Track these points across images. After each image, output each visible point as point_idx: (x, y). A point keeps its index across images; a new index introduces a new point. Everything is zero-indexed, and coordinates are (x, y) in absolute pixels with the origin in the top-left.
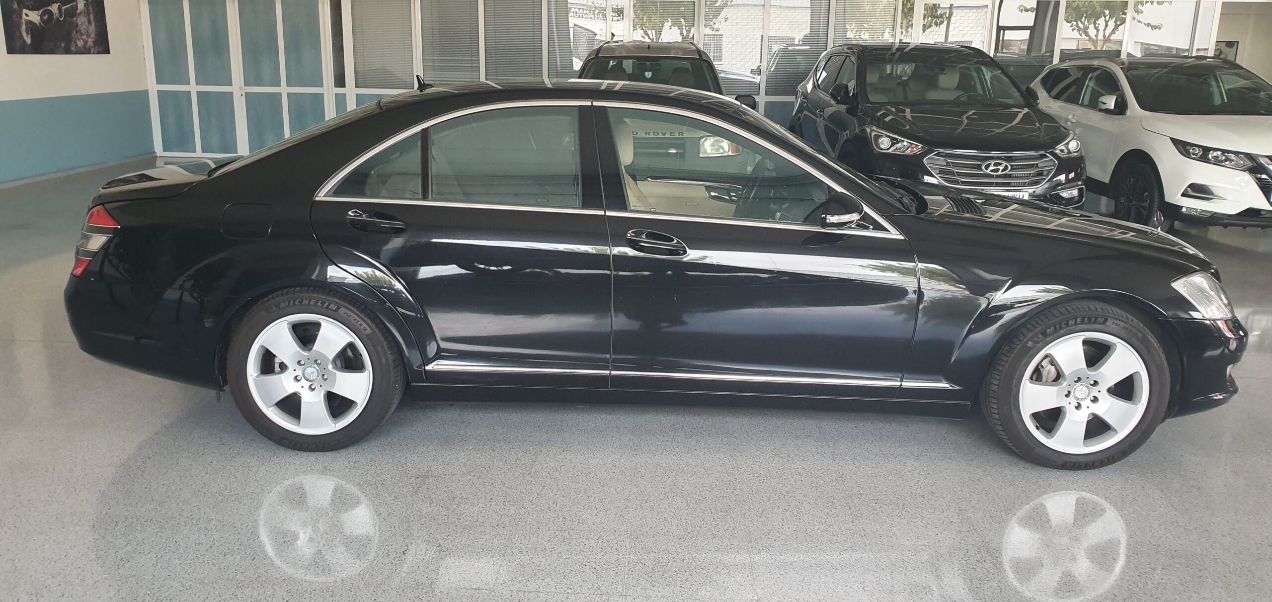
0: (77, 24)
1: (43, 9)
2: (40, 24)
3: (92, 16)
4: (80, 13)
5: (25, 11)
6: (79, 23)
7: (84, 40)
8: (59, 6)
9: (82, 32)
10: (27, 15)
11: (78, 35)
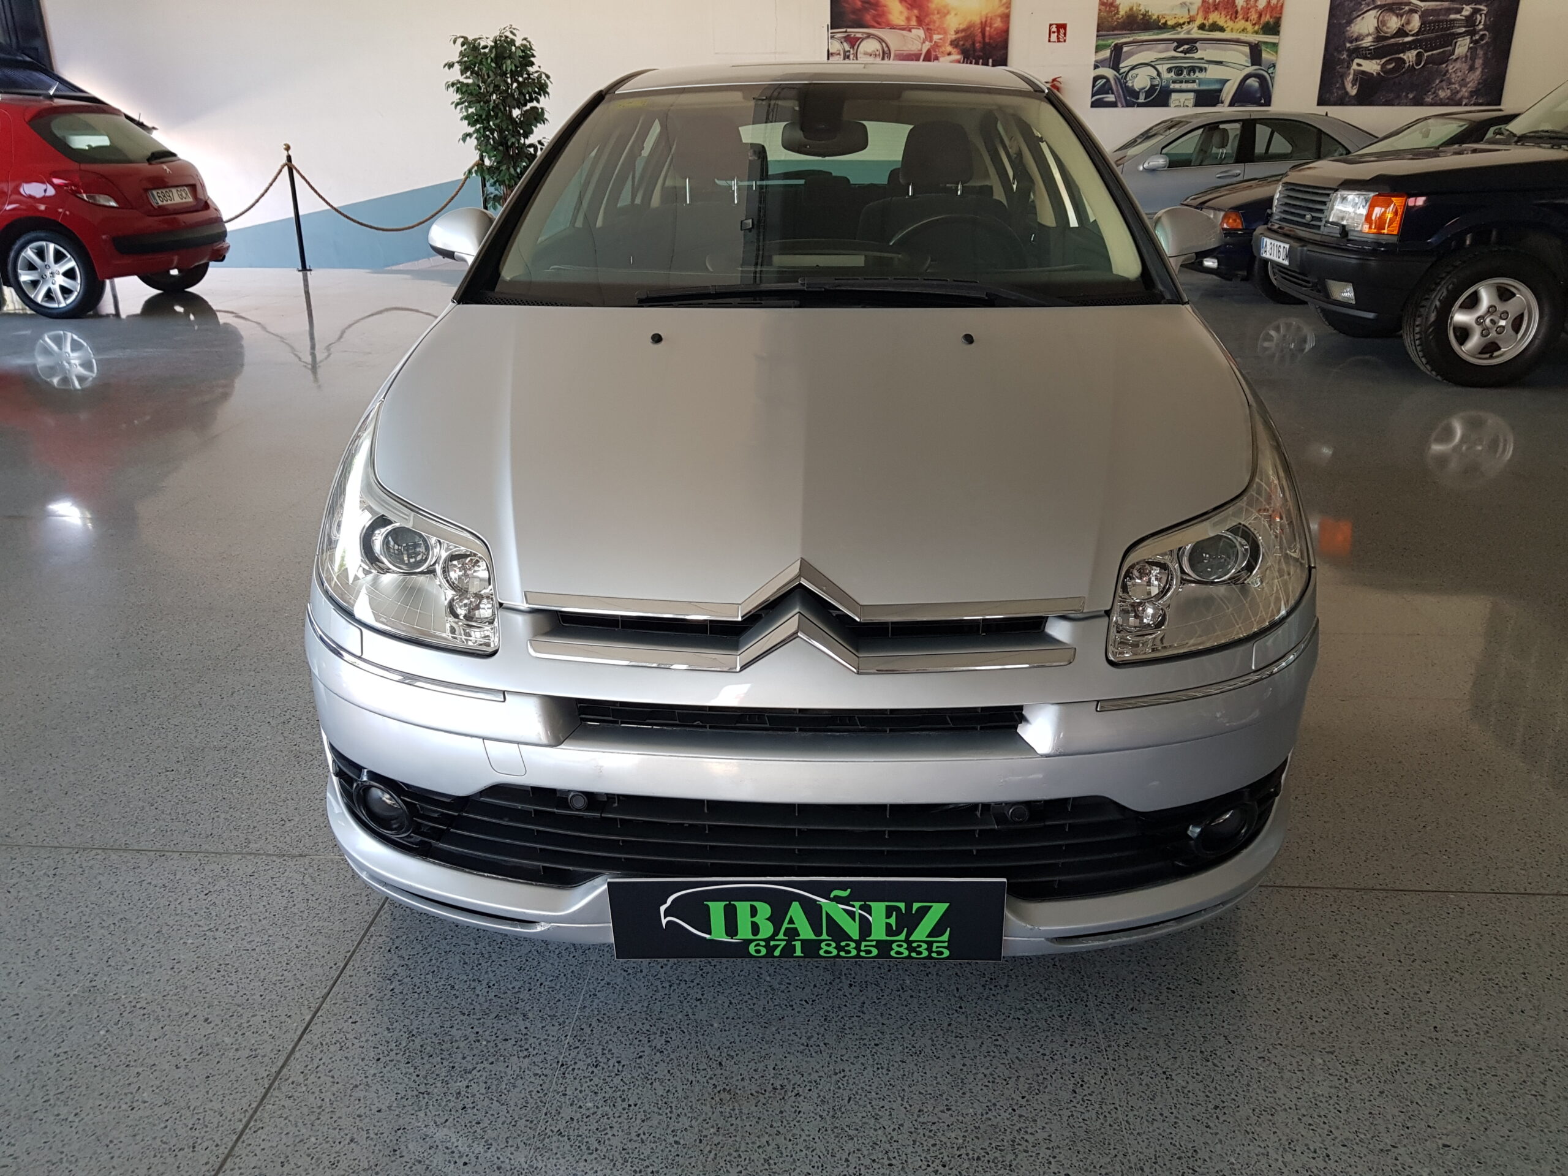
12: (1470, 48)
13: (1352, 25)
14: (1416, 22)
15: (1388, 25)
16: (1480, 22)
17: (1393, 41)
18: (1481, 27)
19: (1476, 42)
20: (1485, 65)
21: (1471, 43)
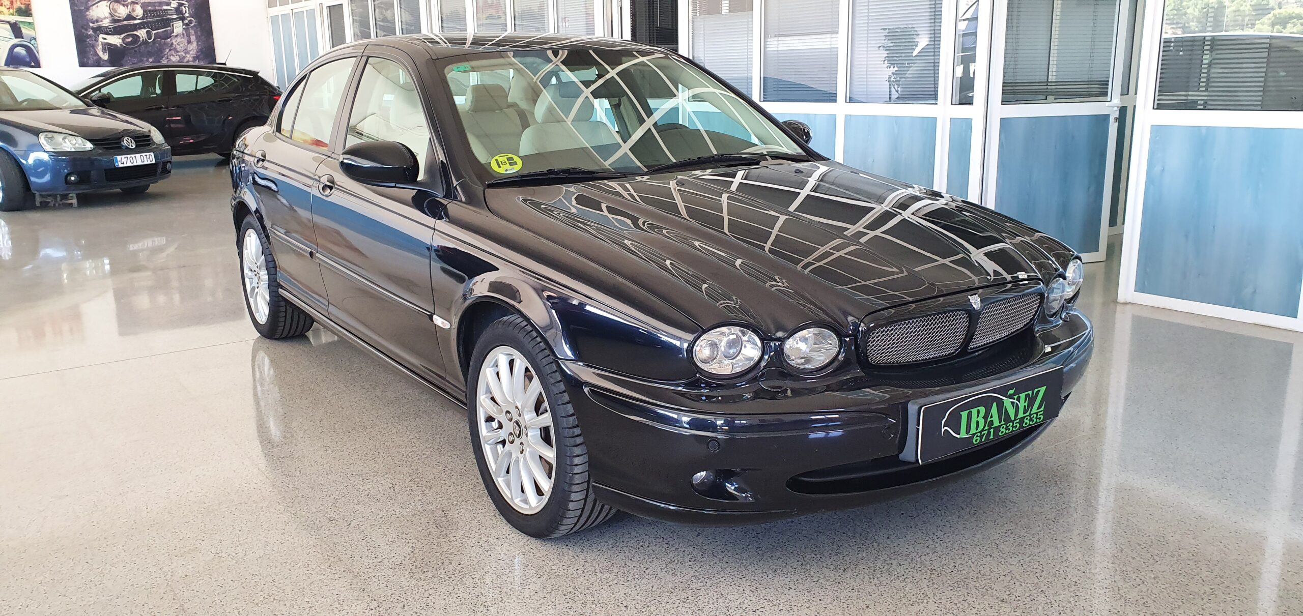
0: (172, 44)
1: (126, 34)
2: (121, 45)
3: (193, 38)
4: (176, 36)
5: (101, 36)
6: (175, 43)
7: (179, 56)
8: (147, 32)
9: (178, 50)
10: (104, 39)
11: (173, 52)
12: (183, 29)
13: (90, 11)
14: (139, 11)
15: (118, 12)
16: (186, 12)
17: (125, 23)
18: (187, 15)
19: (187, 25)
20: (198, 40)
21: (184, 25)
